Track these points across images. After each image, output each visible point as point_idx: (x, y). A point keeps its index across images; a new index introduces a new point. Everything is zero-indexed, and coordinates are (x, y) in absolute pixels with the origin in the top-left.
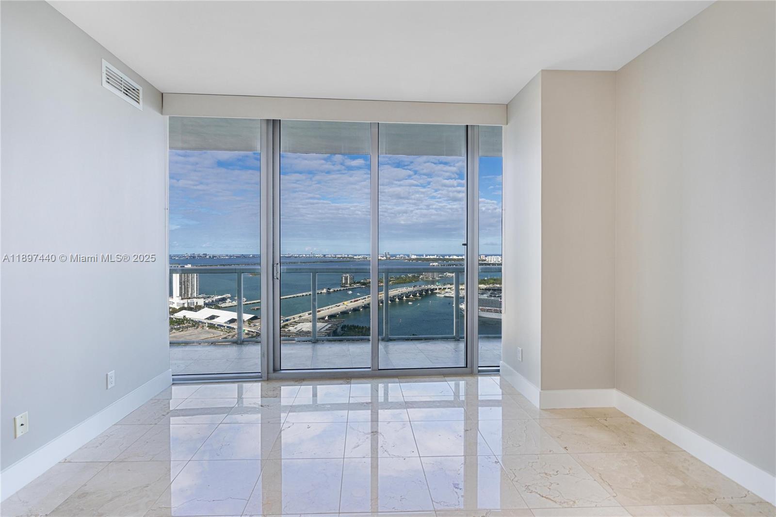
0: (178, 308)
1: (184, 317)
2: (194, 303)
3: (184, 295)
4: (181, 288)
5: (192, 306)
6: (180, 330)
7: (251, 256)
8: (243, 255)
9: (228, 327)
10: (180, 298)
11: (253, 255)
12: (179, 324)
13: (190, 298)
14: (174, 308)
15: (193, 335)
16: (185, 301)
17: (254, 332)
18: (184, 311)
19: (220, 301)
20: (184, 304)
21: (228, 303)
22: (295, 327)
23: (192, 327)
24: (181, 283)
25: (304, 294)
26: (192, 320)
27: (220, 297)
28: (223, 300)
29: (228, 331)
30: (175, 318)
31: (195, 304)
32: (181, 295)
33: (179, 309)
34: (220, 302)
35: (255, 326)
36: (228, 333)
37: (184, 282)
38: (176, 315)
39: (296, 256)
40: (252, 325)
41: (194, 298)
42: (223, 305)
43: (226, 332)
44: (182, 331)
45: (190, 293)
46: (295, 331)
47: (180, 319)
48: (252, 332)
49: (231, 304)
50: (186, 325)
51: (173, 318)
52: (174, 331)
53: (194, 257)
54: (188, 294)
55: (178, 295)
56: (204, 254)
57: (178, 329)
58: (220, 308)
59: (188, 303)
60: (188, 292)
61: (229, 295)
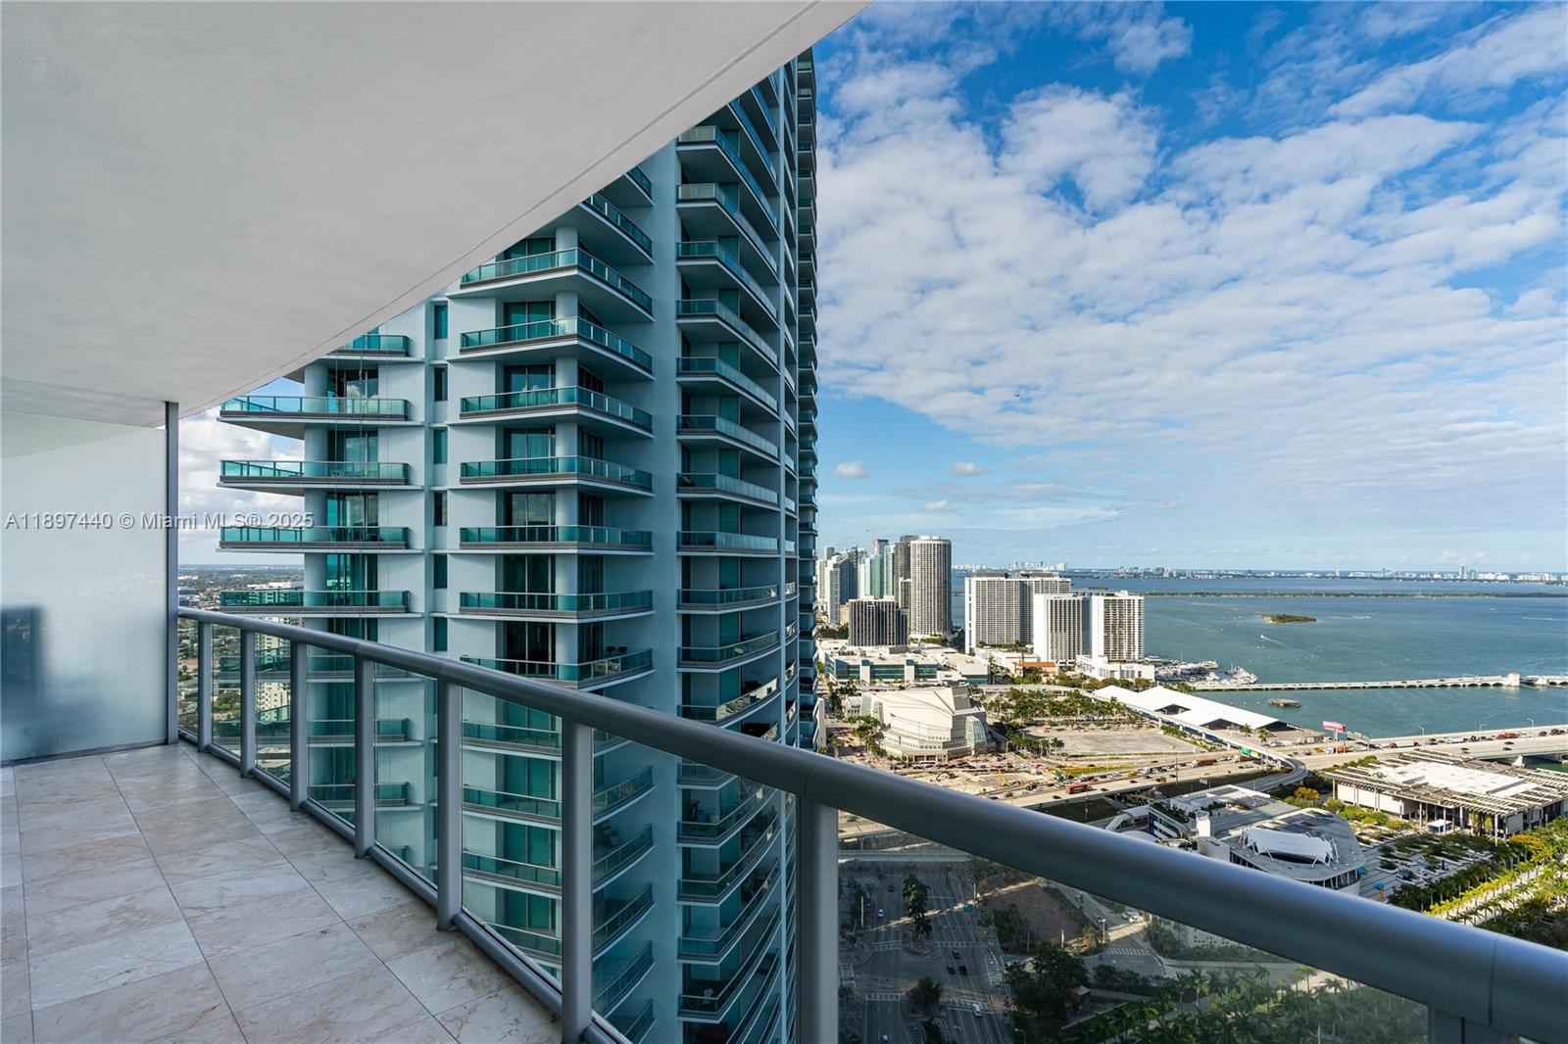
0: (1100, 679)
1: (1113, 699)
2: (1133, 672)
3: (1112, 653)
4: (1107, 639)
5: (1130, 680)
6: (1105, 726)
7: (1273, 574)
8: (1250, 572)
9: (1208, 736)
10: (1106, 659)
11: (1276, 572)
12: (1101, 713)
13: (1125, 662)
14: (1094, 679)
15: (1131, 740)
16: (1115, 666)
17: (1276, 761)
18: (1112, 686)
19: (1191, 674)
20: (1112, 672)
21: (1211, 682)
22: (1399, 770)
23: (1128, 723)
24: (1107, 629)
25: (1436, 682)
26: (1129, 709)
27: (1191, 666)
28: (1201, 673)
29: (1209, 746)
30: (1095, 700)
31: (1136, 676)
32: (1106, 653)
33: (1103, 681)
34: (1192, 678)
35: (1279, 745)
36: (1210, 751)
37: (1114, 627)
38: (1096, 692)
39: (1407, 575)
40: (1269, 741)
41: (1135, 662)
42: (1199, 685)
43: (1205, 747)
44: (1108, 728)
45: (1125, 651)
46: (1400, 780)
47: (1103, 703)
48: (1270, 758)
49: (1217, 686)
50: (1117, 717)
51: (1090, 700)
52: (1092, 726)
53: (1136, 576)
54: (1121, 654)
55: (1102, 653)
56: (1158, 569)
57: (1100, 723)
58: (1189, 691)
59: (1122, 672)
60: (1121, 646)
61: (1215, 664)
